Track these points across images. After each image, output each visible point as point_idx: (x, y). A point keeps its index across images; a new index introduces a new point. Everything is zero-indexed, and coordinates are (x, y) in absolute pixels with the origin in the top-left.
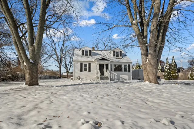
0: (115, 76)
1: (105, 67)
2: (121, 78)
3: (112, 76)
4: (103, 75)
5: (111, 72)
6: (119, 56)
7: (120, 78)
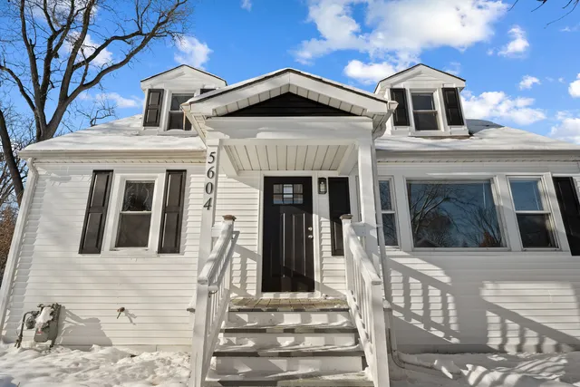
0: (434, 293)
1: (321, 202)
2: (505, 314)
3: (399, 300)
4: (310, 286)
5: (391, 251)
6: (442, 119)
7: (493, 318)
